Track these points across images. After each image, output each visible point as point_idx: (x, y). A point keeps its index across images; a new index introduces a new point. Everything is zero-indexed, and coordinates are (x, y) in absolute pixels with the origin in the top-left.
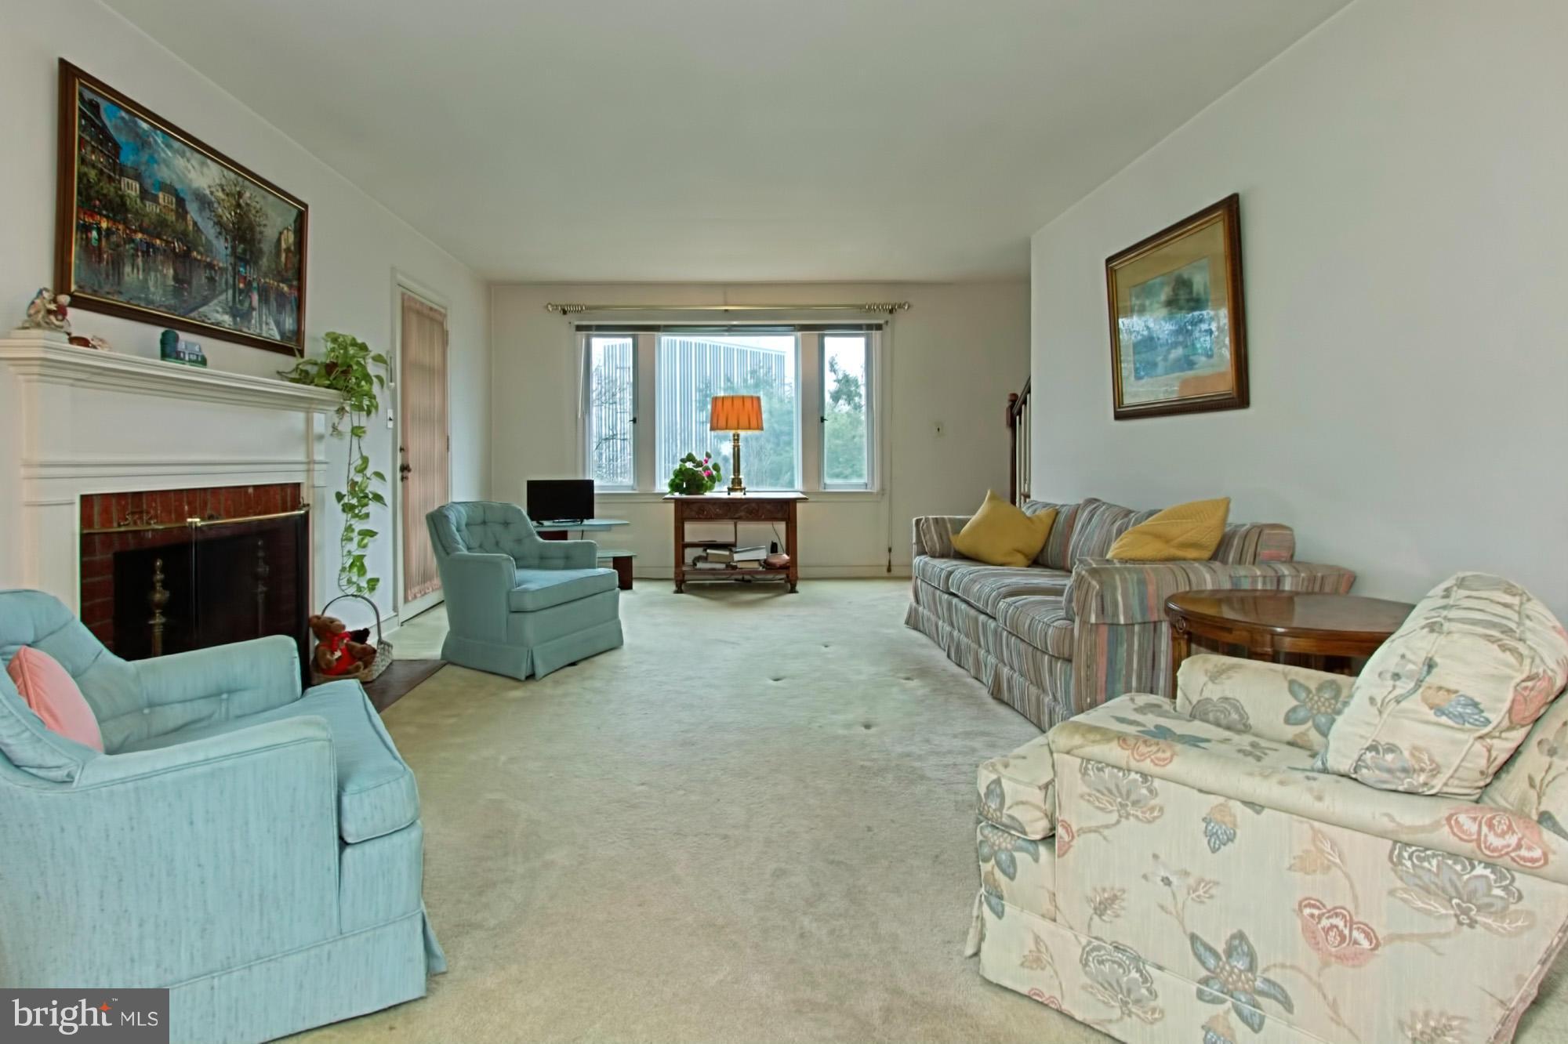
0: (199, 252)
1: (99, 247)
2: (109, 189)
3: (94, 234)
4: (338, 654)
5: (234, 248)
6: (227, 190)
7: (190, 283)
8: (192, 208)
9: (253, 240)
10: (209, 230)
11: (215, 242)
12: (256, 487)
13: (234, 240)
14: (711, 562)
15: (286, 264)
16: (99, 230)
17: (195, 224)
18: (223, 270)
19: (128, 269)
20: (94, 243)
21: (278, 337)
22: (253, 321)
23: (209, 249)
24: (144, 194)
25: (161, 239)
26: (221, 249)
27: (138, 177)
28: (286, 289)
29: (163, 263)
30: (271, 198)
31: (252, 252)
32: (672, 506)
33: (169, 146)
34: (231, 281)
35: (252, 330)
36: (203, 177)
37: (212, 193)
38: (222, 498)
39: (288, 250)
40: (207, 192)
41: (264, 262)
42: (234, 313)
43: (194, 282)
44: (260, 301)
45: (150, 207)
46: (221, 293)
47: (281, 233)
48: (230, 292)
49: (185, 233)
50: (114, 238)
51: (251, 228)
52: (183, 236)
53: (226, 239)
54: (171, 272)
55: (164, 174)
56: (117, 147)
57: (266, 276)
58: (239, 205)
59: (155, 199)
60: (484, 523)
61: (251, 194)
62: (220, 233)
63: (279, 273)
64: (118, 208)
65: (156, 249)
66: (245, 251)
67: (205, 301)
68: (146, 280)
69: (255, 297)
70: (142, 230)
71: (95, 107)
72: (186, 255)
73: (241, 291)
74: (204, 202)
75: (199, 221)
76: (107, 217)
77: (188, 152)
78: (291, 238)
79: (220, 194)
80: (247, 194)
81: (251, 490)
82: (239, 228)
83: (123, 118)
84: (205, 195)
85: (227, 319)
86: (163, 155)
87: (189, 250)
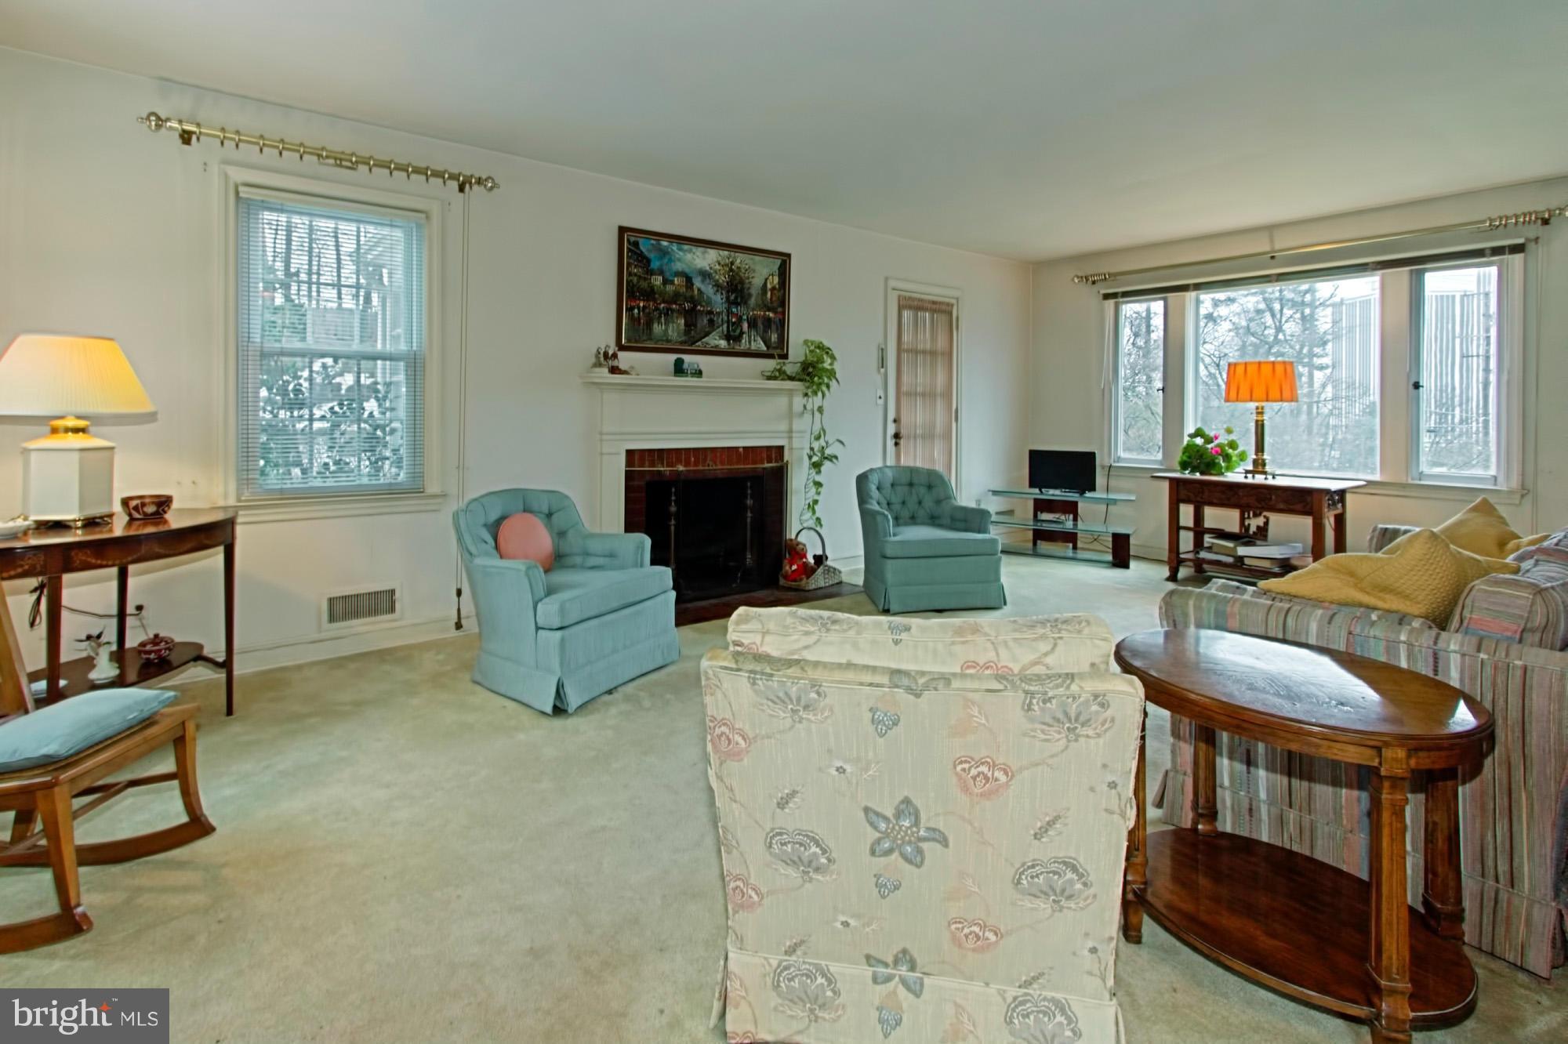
0: (701, 306)
1: (639, 318)
2: (644, 284)
3: (636, 311)
4: (794, 567)
5: (728, 298)
6: (722, 263)
7: (695, 326)
8: (697, 283)
9: (742, 290)
10: (709, 290)
11: (713, 297)
12: (744, 448)
13: (728, 292)
14: (1216, 553)
15: (771, 299)
16: (639, 308)
17: (699, 290)
18: (719, 314)
19: (655, 325)
20: (636, 315)
21: (765, 349)
22: (743, 341)
23: (709, 302)
24: (666, 282)
25: (676, 304)
26: (718, 301)
27: (661, 272)
28: (771, 315)
29: (677, 318)
30: (757, 258)
31: (742, 298)
32: (1166, 485)
33: (680, 250)
34: (725, 318)
35: (744, 345)
36: (705, 259)
37: (711, 268)
38: (718, 454)
39: (773, 289)
40: (708, 268)
41: (752, 301)
42: (728, 337)
43: (699, 325)
44: (749, 327)
45: (669, 288)
46: (718, 327)
47: (766, 280)
48: (725, 326)
49: (692, 297)
50: (647, 311)
51: (742, 282)
52: (692, 300)
53: (722, 294)
54: (683, 321)
55: (679, 266)
56: (649, 261)
57: (753, 310)
58: (731, 270)
59: (672, 282)
60: (911, 485)
61: (740, 259)
62: (717, 291)
63: (765, 306)
64: (650, 294)
65: (673, 311)
66: (736, 298)
67: (707, 334)
68: (666, 330)
69: (745, 326)
70: (664, 302)
71: (636, 244)
72: (693, 309)
73: (734, 323)
74: (705, 275)
75: (703, 288)
76: (644, 300)
77: (694, 249)
78: (776, 280)
79: (718, 267)
80: (738, 261)
81: (741, 450)
82: (732, 284)
83: (653, 245)
84: (706, 271)
85: (723, 343)
86: (677, 256)
87: (695, 306)
